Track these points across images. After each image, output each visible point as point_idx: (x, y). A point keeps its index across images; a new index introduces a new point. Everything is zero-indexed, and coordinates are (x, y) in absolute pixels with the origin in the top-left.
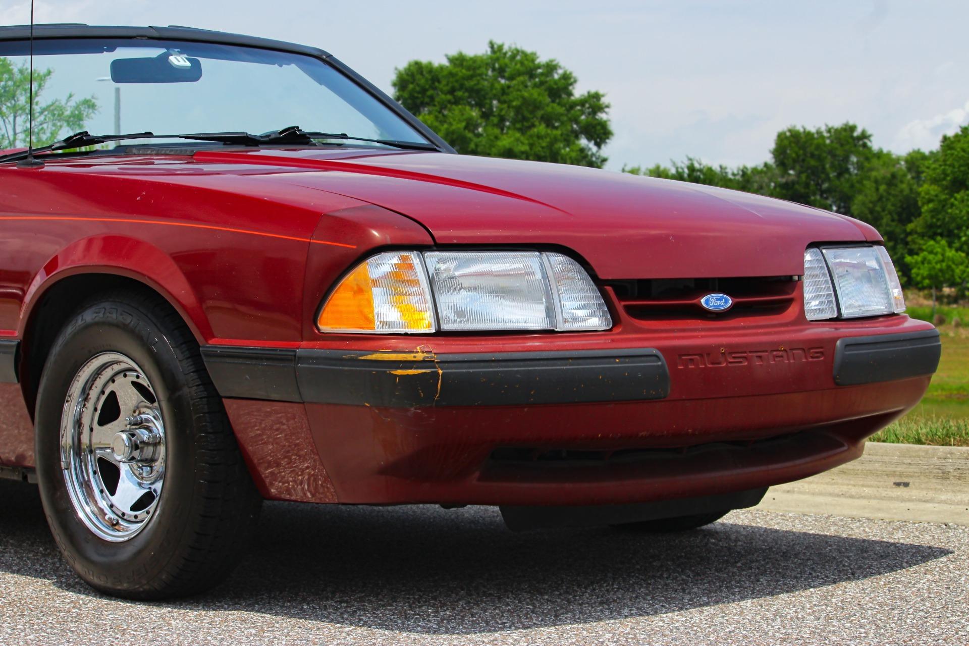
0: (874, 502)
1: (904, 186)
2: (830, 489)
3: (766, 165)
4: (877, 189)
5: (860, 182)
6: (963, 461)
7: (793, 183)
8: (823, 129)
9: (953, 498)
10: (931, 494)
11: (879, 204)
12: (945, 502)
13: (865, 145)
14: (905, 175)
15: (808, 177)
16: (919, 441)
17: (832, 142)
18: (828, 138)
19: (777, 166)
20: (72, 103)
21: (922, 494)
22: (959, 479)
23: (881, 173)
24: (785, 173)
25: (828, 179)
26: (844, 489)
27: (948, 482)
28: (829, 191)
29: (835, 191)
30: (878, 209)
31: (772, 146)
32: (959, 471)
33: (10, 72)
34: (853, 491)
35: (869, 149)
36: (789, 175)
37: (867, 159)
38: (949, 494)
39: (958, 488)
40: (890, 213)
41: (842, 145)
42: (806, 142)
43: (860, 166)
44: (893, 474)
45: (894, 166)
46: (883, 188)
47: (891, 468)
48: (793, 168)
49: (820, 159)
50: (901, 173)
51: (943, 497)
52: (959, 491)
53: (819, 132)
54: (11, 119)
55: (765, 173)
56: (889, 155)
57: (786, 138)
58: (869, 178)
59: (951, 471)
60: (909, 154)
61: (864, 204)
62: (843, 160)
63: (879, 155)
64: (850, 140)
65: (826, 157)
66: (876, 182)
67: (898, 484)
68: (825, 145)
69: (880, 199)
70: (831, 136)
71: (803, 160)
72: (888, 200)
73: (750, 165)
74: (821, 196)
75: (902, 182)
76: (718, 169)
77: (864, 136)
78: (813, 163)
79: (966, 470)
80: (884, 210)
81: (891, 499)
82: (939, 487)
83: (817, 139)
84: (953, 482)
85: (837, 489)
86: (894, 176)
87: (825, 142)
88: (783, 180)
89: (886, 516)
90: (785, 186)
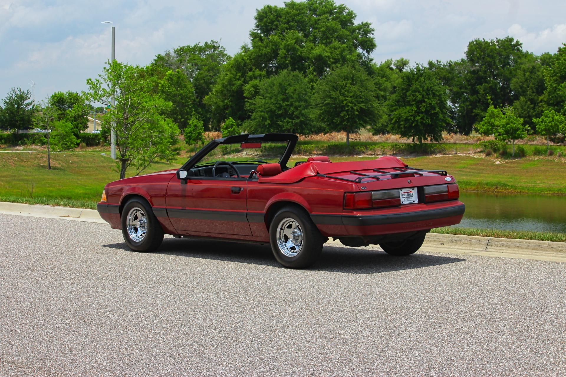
0: (435, 248)
1: (539, 73)
3: (462, 60)
4: (525, 75)
5: (515, 70)
6: (457, 238)
7: (478, 71)
8: (495, 40)
9: (454, 247)
10: (448, 247)
11: (526, 83)
13: (518, 50)
14: (540, 67)
15: (485, 68)
16: (448, 233)
17: (499, 48)
18: (498, 45)
19: (469, 61)
22: (456, 243)
23: (527, 66)
24: (473, 64)
25: (497, 68)
28: (497, 75)
29: (501, 75)
30: (525, 86)
31: (466, 50)
34: (431, 245)
35: (521, 52)
36: (476, 66)
37: (519, 57)
40: (532, 89)
41: (505, 49)
42: (485, 48)
43: (516, 62)
44: (441, 241)
45: (534, 62)
46: (528, 74)
48: (478, 62)
49: (492, 57)
50: (538, 66)
51: (452, 247)
53: (492, 42)
55: (462, 65)
56: (532, 54)
57: (474, 45)
58: (520, 69)
59: (454, 241)
60: (543, 55)
61: (517, 83)
62: (506, 58)
63: (526, 55)
64: (510, 47)
65: (496, 56)
66: (524, 71)
67: (442, 244)
68: (495, 49)
69: (526, 80)
70: (499, 44)
71: (484, 58)
72: (530, 81)
73: (454, 60)
74: (494, 78)
75: (538, 71)
76: (436, 62)
77: (518, 44)
78: (488, 59)
80: (528, 87)
81: (440, 247)
82: (451, 245)
83: (491, 46)
84: (454, 244)
85: (427, 245)
86: (534, 67)
87: (495, 48)
88: (472, 69)
89: (436, 251)
90: (474, 72)
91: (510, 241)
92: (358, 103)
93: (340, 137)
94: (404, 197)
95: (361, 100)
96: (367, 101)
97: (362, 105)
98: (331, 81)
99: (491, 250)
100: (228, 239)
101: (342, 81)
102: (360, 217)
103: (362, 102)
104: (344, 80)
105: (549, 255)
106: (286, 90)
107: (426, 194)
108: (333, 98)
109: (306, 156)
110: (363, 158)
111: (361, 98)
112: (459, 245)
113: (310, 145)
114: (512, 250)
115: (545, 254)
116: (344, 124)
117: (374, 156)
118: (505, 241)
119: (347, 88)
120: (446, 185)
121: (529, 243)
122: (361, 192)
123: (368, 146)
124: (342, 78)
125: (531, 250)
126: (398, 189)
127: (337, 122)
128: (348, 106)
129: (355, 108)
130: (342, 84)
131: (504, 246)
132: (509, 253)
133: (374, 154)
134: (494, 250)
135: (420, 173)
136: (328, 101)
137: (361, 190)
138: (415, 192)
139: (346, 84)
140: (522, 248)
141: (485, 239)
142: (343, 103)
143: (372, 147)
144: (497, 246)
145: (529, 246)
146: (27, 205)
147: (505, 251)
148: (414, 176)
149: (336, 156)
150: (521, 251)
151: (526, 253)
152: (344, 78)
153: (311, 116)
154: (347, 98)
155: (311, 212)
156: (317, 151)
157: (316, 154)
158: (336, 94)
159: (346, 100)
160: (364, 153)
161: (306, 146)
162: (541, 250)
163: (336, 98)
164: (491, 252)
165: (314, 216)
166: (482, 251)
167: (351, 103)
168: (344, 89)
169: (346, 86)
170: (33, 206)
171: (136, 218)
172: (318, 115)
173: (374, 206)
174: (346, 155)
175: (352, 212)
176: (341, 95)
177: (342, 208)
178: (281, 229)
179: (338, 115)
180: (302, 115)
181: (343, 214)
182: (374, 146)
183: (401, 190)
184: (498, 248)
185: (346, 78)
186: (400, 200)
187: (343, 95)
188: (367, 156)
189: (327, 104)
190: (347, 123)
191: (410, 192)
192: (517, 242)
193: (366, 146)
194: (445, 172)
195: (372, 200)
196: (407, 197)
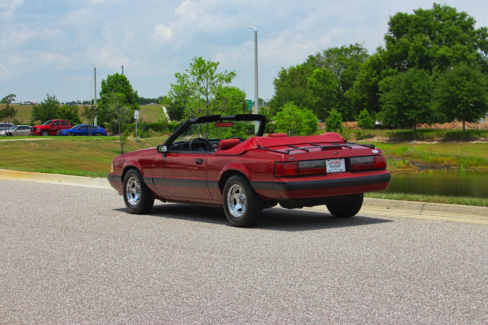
16: (395, 199)
20: (227, 74)
21: (392, 210)
22: (398, 207)
26: (378, 209)
27: (396, 208)
33: (204, 64)
34: (380, 209)
38: (396, 210)
39: (398, 209)
47: (387, 205)
54: (206, 80)
59: (397, 205)
67: (388, 208)
79: (400, 205)
81: (385, 211)
82: (394, 209)
85: (376, 209)
89: (377, 214)
91: (439, 206)
92: (472, 97)
93: (458, 125)
95: (474, 94)
96: (479, 95)
97: (475, 98)
98: (449, 77)
99: (424, 213)
100: (201, 203)
101: (459, 77)
102: (287, 183)
103: (475, 95)
104: (461, 76)
105: (468, 217)
106: (412, 85)
107: (352, 164)
108: (450, 92)
109: (429, 142)
110: (476, 143)
111: (474, 92)
112: (401, 210)
113: (432, 132)
114: (440, 214)
115: (465, 217)
116: (460, 114)
117: (485, 142)
118: (436, 205)
119: (462, 83)
120: (373, 157)
121: (454, 207)
122: (288, 162)
123: (481, 134)
124: (458, 74)
125: (455, 214)
126: (325, 159)
127: (454, 113)
128: (464, 99)
129: (469, 101)
130: (459, 80)
131: (435, 210)
132: (437, 216)
133: (486, 140)
134: (427, 214)
135: (350, 146)
136: (447, 94)
138: (343, 162)
139: (462, 80)
140: (448, 211)
141: (421, 204)
142: (459, 95)
143: (484, 134)
144: (430, 210)
145: (454, 210)
146: (90, 178)
147: (435, 214)
148: (341, 149)
149: (453, 142)
150: (447, 214)
151: (451, 216)
152: (460, 74)
153: (432, 108)
154: (462, 92)
155: (251, 179)
156: (438, 138)
157: (437, 141)
158: (453, 89)
159: (462, 94)
160: (477, 139)
161: (429, 133)
162: (463, 213)
163: (453, 92)
164: (424, 215)
165: (253, 182)
166: (417, 214)
167: (466, 96)
168: (460, 84)
169: (462, 82)
170: (94, 179)
171: (133, 186)
172: (438, 107)
173: (301, 173)
174: (462, 141)
175: (280, 179)
176: (457, 90)
177: (273, 176)
178: (231, 194)
179: (455, 107)
180: (425, 107)
181: (274, 180)
182: (486, 133)
183: (329, 161)
184: (430, 212)
185: (462, 75)
186: (326, 169)
187: (459, 89)
188: (480, 142)
189: (446, 97)
190: (463, 113)
191: (338, 162)
192: (445, 206)
193: (479, 134)
194: (374, 146)
195: (299, 169)
196: (334, 167)
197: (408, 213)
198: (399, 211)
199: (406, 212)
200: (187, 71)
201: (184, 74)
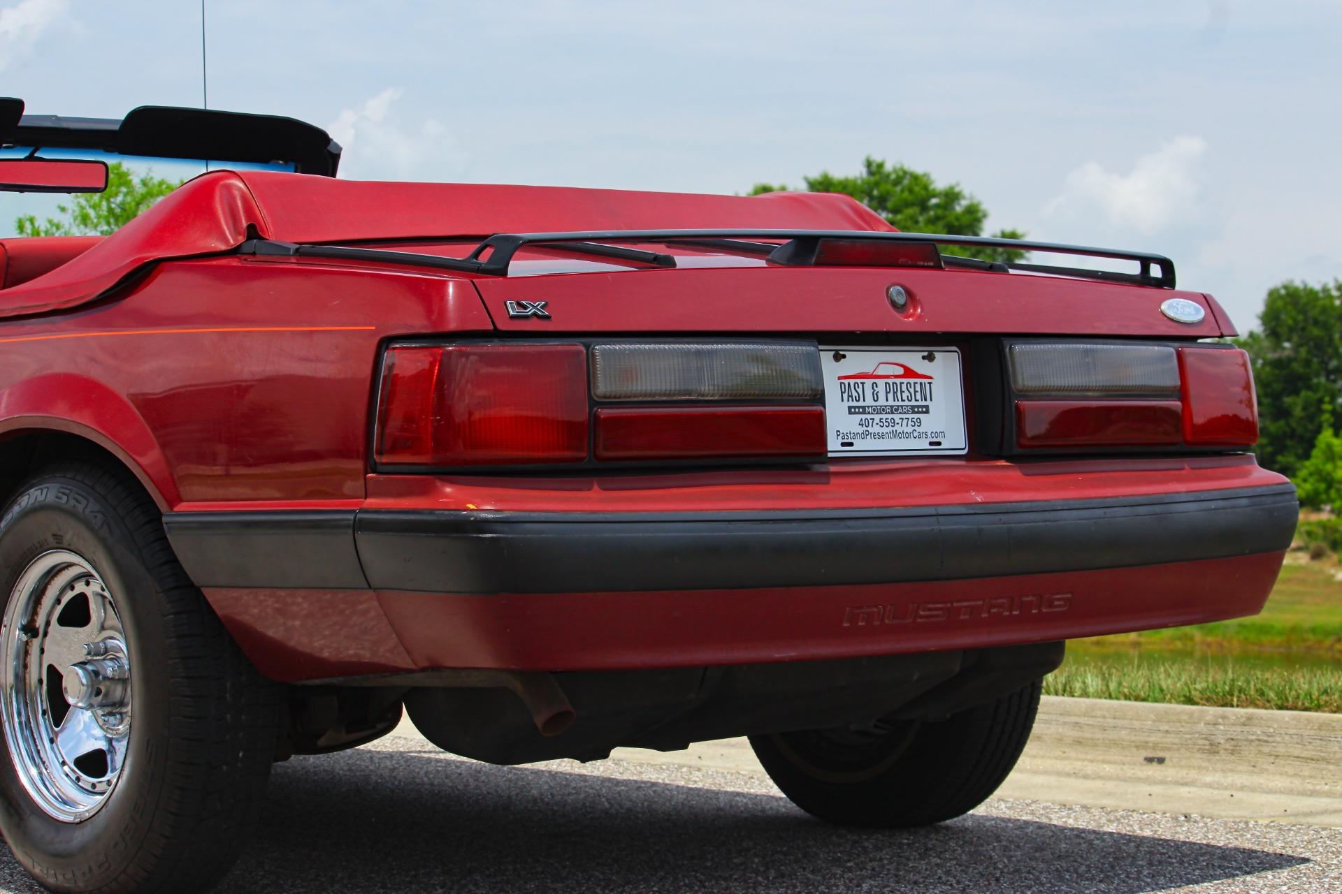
2: (1059, 765)
3: (1251, 335)
6: (1239, 729)
7: (1290, 360)
8: (1331, 285)
9: (1222, 780)
10: (1193, 775)
12: (1209, 786)
15: (1309, 352)
18: (1338, 298)
19: (1267, 336)
21: (1185, 774)
22: (1232, 754)
24: (1277, 345)
25: (1336, 354)
26: (1079, 765)
27: (1218, 758)
28: (1338, 371)
31: (1260, 308)
32: (1232, 742)
34: (1090, 769)
36: (1284, 349)
38: (1217, 775)
39: (1229, 766)
42: (1306, 304)
44: (1145, 746)
47: (1142, 738)
48: (1289, 340)
49: (1326, 326)
51: (1209, 779)
52: (1232, 771)
53: (1325, 290)
55: (1252, 345)
57: (1281, 297)
59: (1222, 741)
65: (1334, 325)
67: (1150, 760)
68: (1333, 307)
71: (1303, 329)
74: (1327, 377)
78: (1316, 332)
79: (1241, 740)
81: (1136, 780)
82: (1204, 764)
83: (1323, 299)
84: (1224, 757)
85: (1068, 766)
87: (1333, 303)
88: (1276, 355)
90: (1278, 364)
94: (864, 410)
102: (483, 525)
107: (1026, 394)
120: (1169, 350)
122: (496, 334)
126: (812, 339)
137: (503, 326)
138: (946, 373)
155: (173, 500)
173: (613, 451)
175: (425, 491)
177: (361, 466)
178: (30, 629)
181: (371, 502)
183: (838, 357)
186: (819, 421)
191: (909, 373)
194: (1167, 266)
195: (594, 403)
196: (882, 410)
197: (1313, 793)
198: (1239, 779)
199: (1297, 784)
200: (63, 209)
201: (50, 222)
